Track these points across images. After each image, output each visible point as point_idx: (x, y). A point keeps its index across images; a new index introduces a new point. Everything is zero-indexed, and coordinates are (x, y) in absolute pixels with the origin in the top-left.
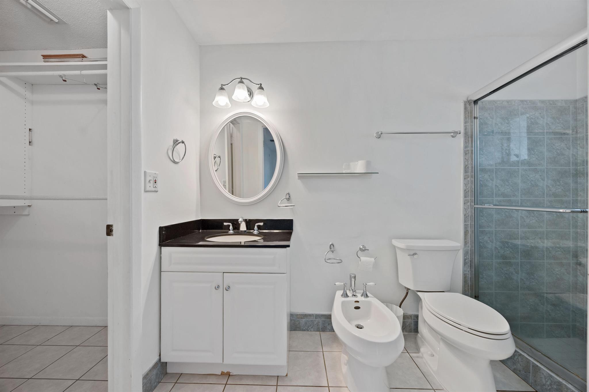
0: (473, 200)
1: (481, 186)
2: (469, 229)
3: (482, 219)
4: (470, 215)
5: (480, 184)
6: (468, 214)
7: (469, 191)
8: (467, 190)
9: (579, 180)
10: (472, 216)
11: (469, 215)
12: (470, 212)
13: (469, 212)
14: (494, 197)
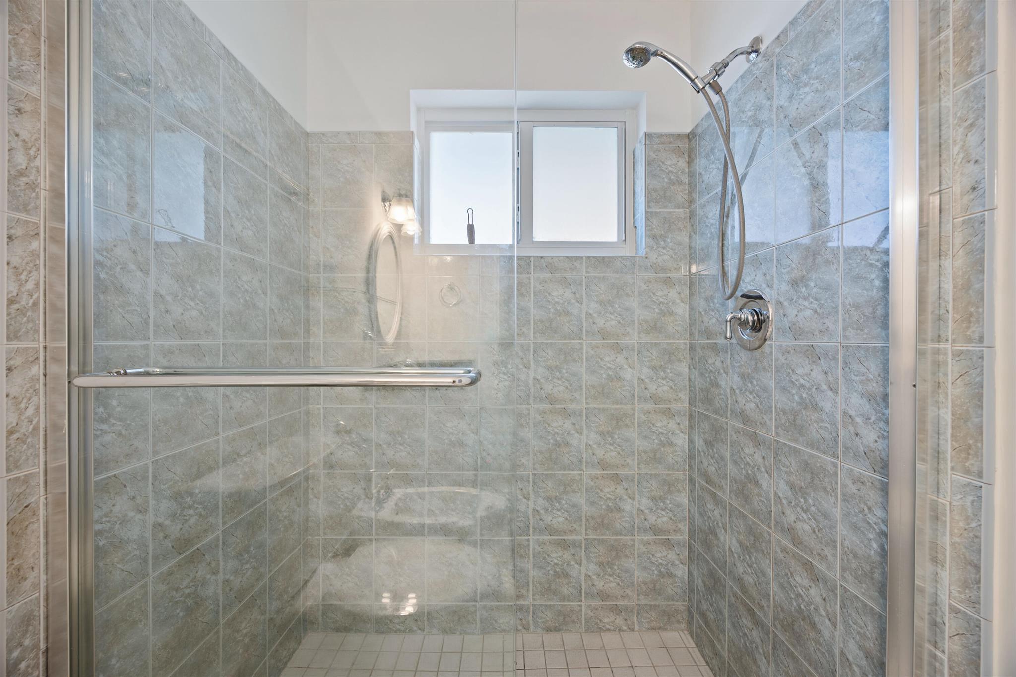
0: (64, 348)
1: (101, 287)
2: (39, 498)
3: (106, 433)
4: (42, 426)
5: (97, 278)
6: (31, 421)
7: (35, 304)
8: (25, 301)
9: (311, 302)
10: (56, 428)
11: (36, 429)
12: (42, 410)
13: (37, 409)
14: (152, 337)
